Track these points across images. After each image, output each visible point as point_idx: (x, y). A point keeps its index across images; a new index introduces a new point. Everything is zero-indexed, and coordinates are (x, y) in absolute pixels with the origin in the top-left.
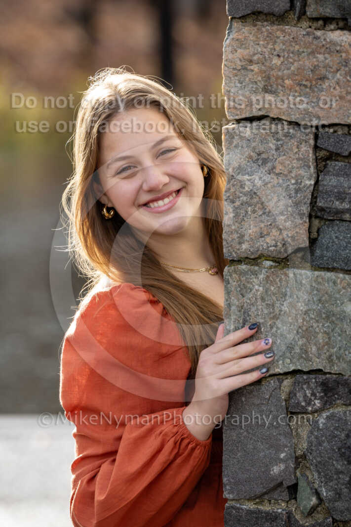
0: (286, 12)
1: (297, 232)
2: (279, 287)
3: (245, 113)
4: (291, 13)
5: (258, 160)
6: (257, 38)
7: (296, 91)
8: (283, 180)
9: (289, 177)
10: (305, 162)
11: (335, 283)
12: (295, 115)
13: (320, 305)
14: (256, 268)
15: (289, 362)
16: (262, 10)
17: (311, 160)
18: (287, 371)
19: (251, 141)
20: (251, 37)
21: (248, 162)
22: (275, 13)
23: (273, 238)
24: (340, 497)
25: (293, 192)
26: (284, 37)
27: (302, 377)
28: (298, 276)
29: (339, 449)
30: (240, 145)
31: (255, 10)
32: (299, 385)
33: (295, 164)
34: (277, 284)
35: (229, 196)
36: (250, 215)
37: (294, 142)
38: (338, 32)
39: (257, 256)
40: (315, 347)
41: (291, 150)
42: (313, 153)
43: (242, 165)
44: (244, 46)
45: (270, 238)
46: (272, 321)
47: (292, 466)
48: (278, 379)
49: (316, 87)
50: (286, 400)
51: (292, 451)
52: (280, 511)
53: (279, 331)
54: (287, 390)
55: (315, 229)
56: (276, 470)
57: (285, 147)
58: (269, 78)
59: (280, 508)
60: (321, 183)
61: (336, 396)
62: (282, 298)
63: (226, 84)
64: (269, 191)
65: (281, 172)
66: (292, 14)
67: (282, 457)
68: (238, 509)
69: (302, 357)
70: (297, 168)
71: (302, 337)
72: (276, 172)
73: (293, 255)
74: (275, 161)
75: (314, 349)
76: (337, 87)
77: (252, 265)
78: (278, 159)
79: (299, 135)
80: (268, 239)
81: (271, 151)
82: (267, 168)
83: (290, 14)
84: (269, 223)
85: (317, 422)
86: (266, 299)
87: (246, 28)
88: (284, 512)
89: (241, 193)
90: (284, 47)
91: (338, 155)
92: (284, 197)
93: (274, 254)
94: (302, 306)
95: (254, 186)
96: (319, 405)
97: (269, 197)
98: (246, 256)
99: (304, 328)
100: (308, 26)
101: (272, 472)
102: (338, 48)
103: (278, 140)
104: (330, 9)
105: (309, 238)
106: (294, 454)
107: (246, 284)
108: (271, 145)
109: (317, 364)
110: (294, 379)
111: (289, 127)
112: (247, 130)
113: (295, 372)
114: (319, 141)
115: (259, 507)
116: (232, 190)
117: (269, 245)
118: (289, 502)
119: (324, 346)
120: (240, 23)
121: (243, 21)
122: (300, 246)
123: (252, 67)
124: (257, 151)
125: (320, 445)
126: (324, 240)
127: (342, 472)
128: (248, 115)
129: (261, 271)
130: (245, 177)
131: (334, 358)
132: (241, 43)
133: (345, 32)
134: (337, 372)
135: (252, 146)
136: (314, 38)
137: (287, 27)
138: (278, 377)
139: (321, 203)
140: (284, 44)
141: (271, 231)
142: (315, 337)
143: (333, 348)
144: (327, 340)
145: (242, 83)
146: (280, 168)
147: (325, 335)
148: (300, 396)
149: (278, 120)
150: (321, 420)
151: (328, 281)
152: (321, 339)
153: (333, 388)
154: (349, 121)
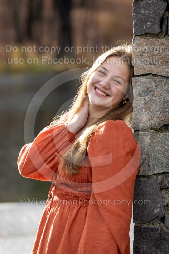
0: (159, 33)
1: (164, 119)
2: (157, 140)
5: (147, 91)
6: (147, 43)
7: (164, 64)
8: (158, 98)
9: (161, 97)
12: (163, 73)
14: (147, 133)
15: (161, 169)
16: (149, 32)
18: (160, 172)
19: (145, 83)
20: (144, 43)
21: (143, 91)
22: (154, 34)
23: (154, 121)
25: (162, 103)
26: (158, 43)
27: (167, 175)
28: (165, 136)
30: (140, 85)
31: (146, 33)
32: (165, 178)
33: (163, 92)
35: (135, 105)
36: (144, 112)
37: (163, 84)
39: (147, 128)
41: (162, 87)
43: (141, 93)
45: (153, 121)
46: (154, 153)
47: (163, 209)
48: (156, 176)
50: (160, 184)
51: (163, 203)
52: (157, 227)
53: (157, 157)
54: (160, 180)
56: (156, 211)
57: (159, 86)
62: (158, 144)
64: (152, 103)
66: (161, 34)
67: (158, 206)
68: (140, 227)
69: (166, 167)
70: (164, 94)
71: (167, 159)
72: (155, 95)
73: (162, 127)
74: (155, 91)
77: (145, 132)
78: (156, 90)
79: (165, 81)
80: (152, 122)
81: (153, 87)
82: (151, 94)
83: (160, 34)
84: (152, 115)
86: (152, 145)
87: (142, 39)
88: (159, 228)
89: (140, 104)
92: (159, 105)
93: (154, 127)
94: (166, 147)
95: (146, 101)
97: (152, 105)
98: (142, 128)
99: (167, 156)
100: (168, 39)
101: (154, 212)
103: (156, 83)
106: (163, 205)
107: (143, 139)
108: (153, 85)
110: (163, 175)
111: (161, 78)
112: (143, 79)
113: (164, 173)
115: (148, 226)
116: (137, 103)
117: (152, 124)
118: (161, 224)
120: (139, 37)
121: (140, 37)
122: (166, 124)
124: (147, 87)
128: (143, 73)
129: (149, 134)
130: (142, 97)
135: (145, 85)
137: (159, 39)
138: (156, 175)
140: (158, 46)
141: (153, 118)
146: (157, 94)
148: (166, 182)
149: (156, 75)
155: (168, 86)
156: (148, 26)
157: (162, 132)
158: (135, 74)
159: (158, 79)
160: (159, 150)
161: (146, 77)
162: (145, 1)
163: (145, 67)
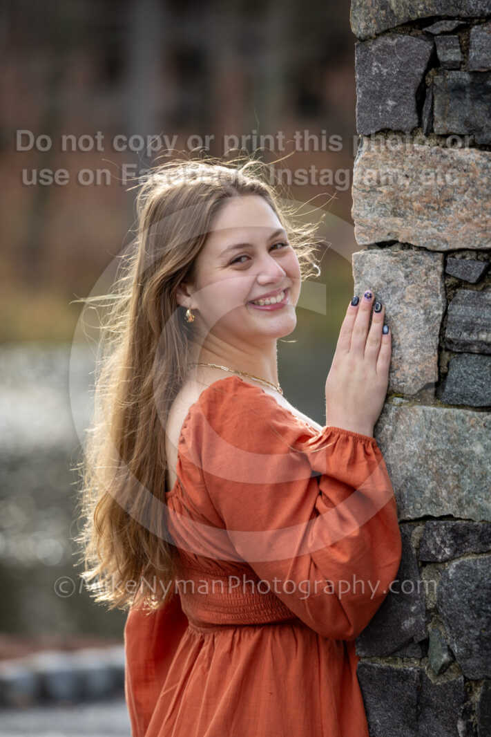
0: (415, 128)
1: (426, 367)
2: (408, 426)
3: (375, 238)
4: (420, 129)
5: (387, 288)
6: (386, 157)
7: (424, 214)
8: (413, 310)
9: (417, 307)
10: (434, 290)
11: (463, 421)
12: (423, 240)
13: (449, 445)
15: (420, 507)
16: (390, 127)
17: (439, 288)
18: (418, 517)
19: (381, 268)
20: (380, 157)
22: (403, 130)
23: (403, 372)
24: (471, 654)
25: (421, 323)
26: (412, 155)
27: (432, 523)
28: (428, 413)
29: (469, 601)
31: (383, 127)
32: (429, 532)
33: (424, 292)
34: (406, 422)
37: (422, 269)
38: (466, 150)
40: (445, 490)
41: (419, 277)
42: (441, 280)
44: (373, 166)
46: (402, 463)
47: (423, 620)
48: (409, 526)
49: (444, 209)
50: (417, 549)
51: (423, 604)
52: (411, 669)
54: (417, 537)
55: (444, 364)
56: (407, 624)
57: (414, 274)
58: (397, 200)
59: (412, 667)
60: (449, 313)
61: (466, 544)
62: (411, 437)
63: (355, 206)
64: (399, 323)
65: (411, 301)
66: (420, 131)
67: (412, 610)
68: (371, 667)
69: (433, 501)
70: (426, 297)
71: (433, 480)
72: (406, 301)
73: (424, 391)
74: (404, 289)
75: (444, 493)
76: (464, 210)
78: (407, 288)
79: (427, 261)
80: (398, 374)
81: (401, 279)
82: (396, 298)
83: (418, 131)
84: (399, 357)
85: (447, 572)
86: (396, 439)
87: (376, 147)
88: (416, 671)
90: (412, 167)
91: (466, 282)
92: (414, 329)
93: (404, 391)
94: (431, 446)
96: (449, 553)
99: (434, 470)
100: (435, 143)
101: (403, 627)
102: (465, 167)
103: (407, 267)
104: (457, 125)
105: (439, 372)
106: (424, 608)
108: (400, 272)
109: (449, 509)
110: (424, 525)
111: (418, 252)
112: (378, 257)
113: (426, 518)
114: (448, 268)
115: (391, 665)
117: (399, 381)
118: (423, 660)
119: (454, 489)
120: (370, 141)
121: (373, 139)
122: (430, 381)
123: (380, 189)
124: (386, 278)
125: (450, 596)
126: (453, 375)
127: (472, 627)
129: (391, 409)
131: (464, 502)
132: (370, 163)
133: (473, 150)
134: (467, 518)
135: (382, 273)
136: (442, 156)
138: (409, 523)
139: (449, 335)
140: (412, 163)
142: (445, 480)
143: (463, 491)
144: (457, 483)
145: (371, 206)
146: (410, 297)
147: (455, 478)
148: (430, 544)
149: (407, 246)
150: (451, 569)
151: (457, 418)
152: (451, 482)
153: (463, 536)
154: (476, 245)
155: (435, 277)
156: (388, 108)
157: (424, 403)
158: (360, 243)
159: (413, 255)
160: (412, 453)
161: (385, 250)
162: (381, 40)
163: (382, 222)
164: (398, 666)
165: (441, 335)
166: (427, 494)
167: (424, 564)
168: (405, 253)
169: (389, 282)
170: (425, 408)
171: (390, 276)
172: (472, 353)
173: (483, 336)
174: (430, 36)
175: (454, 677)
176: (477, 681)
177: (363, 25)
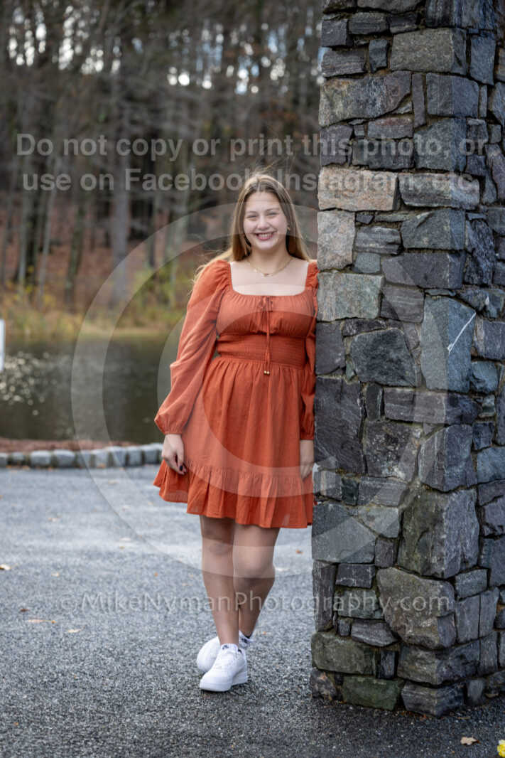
0: (344, 163)
2: (339, 281)
5: (331, 227)
8: (342, 235)
9: (344, 234)
10: (351, 227)
11: (362, 279)
12: (347, 207)
13: (356, 289)
15: (344, 314)
16: (334, 162)
17: (353, 226)
18: (343, 318)
19: (329, 218)
20: (330, 174)
21: (328, 227)
22: (340, 164)
24: (363, 372)
25: (346, 240)
26: (343, 173)
27: (349, 320)
29: (363, 351)
30: (324, 221)
32: (347, 324)
33: (347, 228)
35: (320, 243)
36: (329, 251)
37: (347, 218)
38: (365, 171)
39: (331, 268)
42: (354, 223)
43: (325, 229)
45: (336, 260)
46: (337, 296)
47: (344, 359)
50: (342, 331)
51: (344, 352)
53: (339, 301)
54: (342, 326)
55: (355, 256)
57: (343, 221)
58: (337, 191)
59: (339, 378)
60: (357, 236)
61: (362, 328)
63: (319, 194)
64: (336, 240)
66: (347, 164)
67: (340, 355)
69: (349, 312)
70: (348, 230)
71: (349, 303)
72: (339, 232)
75: (354, 308)
76: (365, 195)
77: (329, 272)
78: (340, 226)
79: (349, 215)
81: (337, 223)
82: (335, 230)
85: (354, 339)
86: (334, 287)
87: (328, 170)
89: (325, 241)
91: (364, 224)
92: (342, 243)
93: (338, 267)
96: (355, 332)
97: (336, 243)
98: (326, 268)
100: (353, 169)
101: (336, 362)
103: (340, 218)
104: (362, 161)
105: (353, 260)
107: (326, 280)
108: (337, 220)
109: (355, 314)
110: (345, 321)
113: (346, 318)
114: (357, 218)
115: (330, 377)
116: (321, 240)
117: (336, 264)
118: (343, 375)
119: (358, 306)
121: (327, 167)
122: (348, 264)
123: (330, 187)
125: (355, 349)
126: (358, 261)
127: (364, 361)
128: (328, 207)
129: (332, 275)
130: (326, 234)
131: (362, 311)
133: (368, 171)
134: (363, 318)
135: (330, 221)
136: (356, 173)
137: (345, 169)
138: (338, 320)
139: (357, 245)
141: (337, 257)
142: (354, 303)
143: (361, 307)
144: (359, 304)
145: (326, 194)
146: (341, 230)
147: (358, 302)
148: (347, 329)
149: (340, 210)
150: (356, 339)
151: (360, 278)
152: (356, 303)
153: (361, 325)
154: (369, 208)
155: (352, 221)
157: (346, 272)
158: (321, 208)
159: (343, 213)
161: (332, 211)
162: (331, 128)
163: (330, 200)
164: (333, 378)
165: (354, 245)
166: (347, 309)
167: (345, 337)
168: (339, 212)
169: (332, 224)
170: (348, 274)
171: (333, 222)
172: (366, 252)
173: (371, 245)
174: (352, 126)
175: (356, 381)
176: (365, 383)
177: (324, 121)
